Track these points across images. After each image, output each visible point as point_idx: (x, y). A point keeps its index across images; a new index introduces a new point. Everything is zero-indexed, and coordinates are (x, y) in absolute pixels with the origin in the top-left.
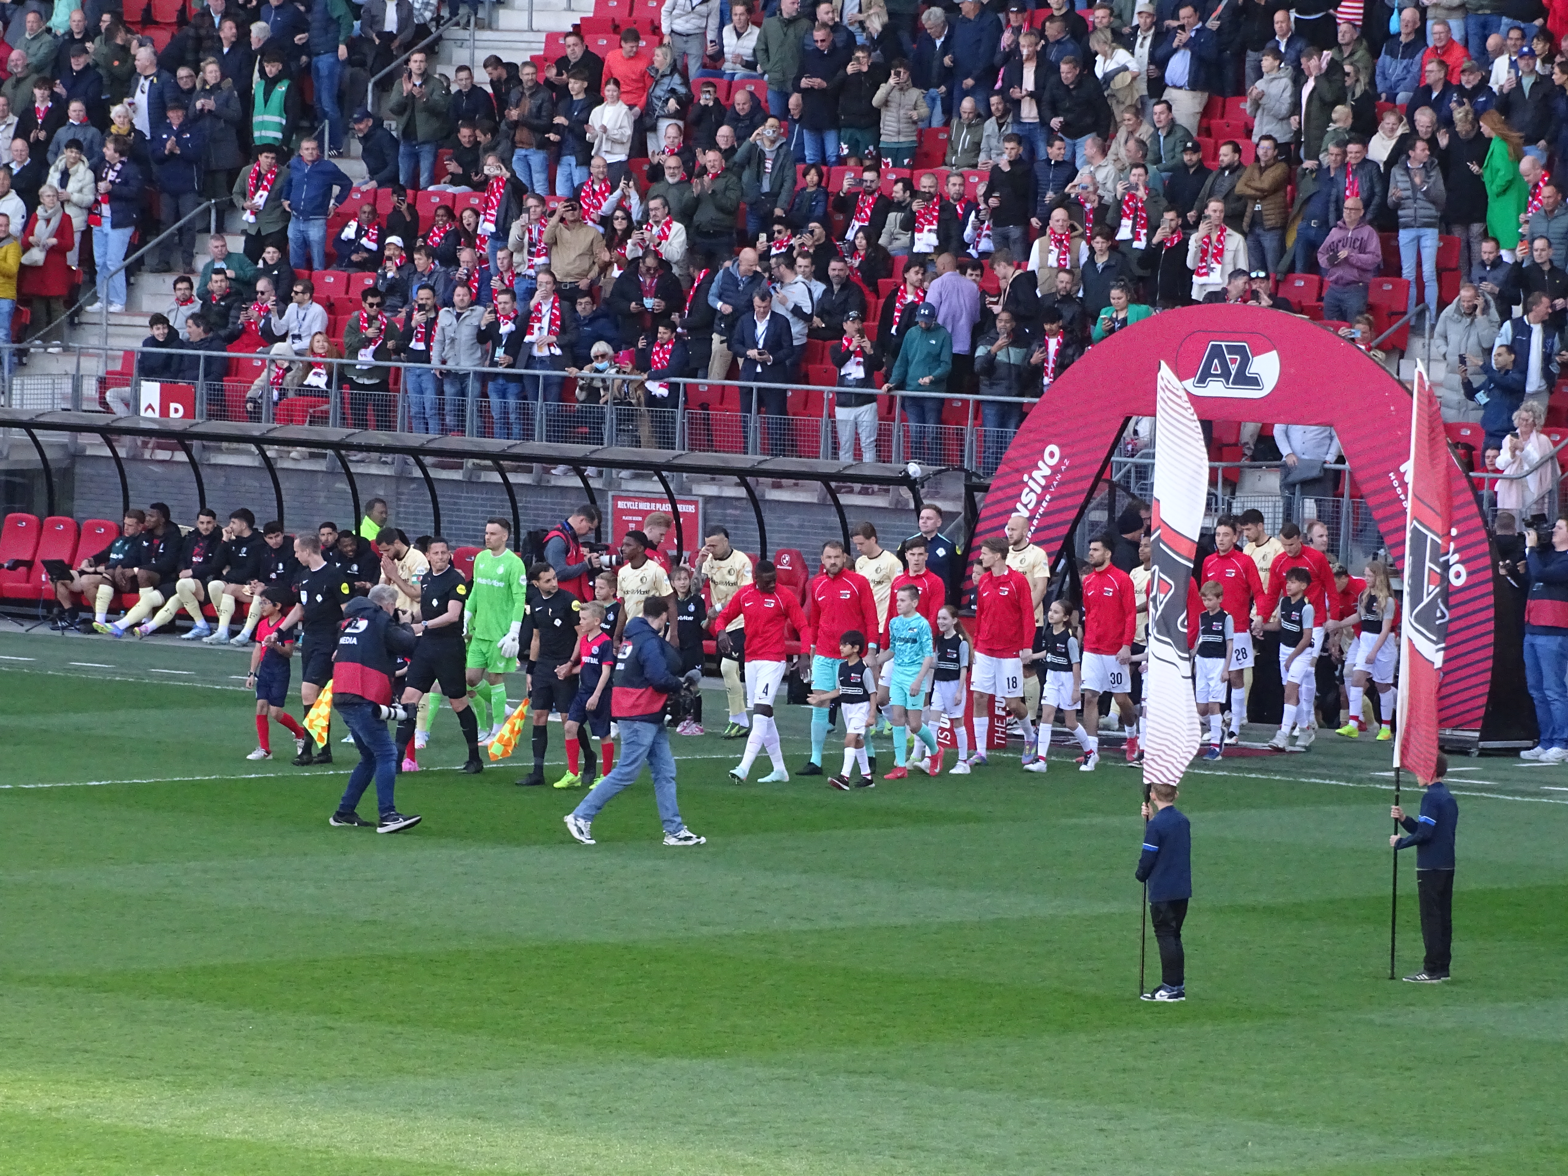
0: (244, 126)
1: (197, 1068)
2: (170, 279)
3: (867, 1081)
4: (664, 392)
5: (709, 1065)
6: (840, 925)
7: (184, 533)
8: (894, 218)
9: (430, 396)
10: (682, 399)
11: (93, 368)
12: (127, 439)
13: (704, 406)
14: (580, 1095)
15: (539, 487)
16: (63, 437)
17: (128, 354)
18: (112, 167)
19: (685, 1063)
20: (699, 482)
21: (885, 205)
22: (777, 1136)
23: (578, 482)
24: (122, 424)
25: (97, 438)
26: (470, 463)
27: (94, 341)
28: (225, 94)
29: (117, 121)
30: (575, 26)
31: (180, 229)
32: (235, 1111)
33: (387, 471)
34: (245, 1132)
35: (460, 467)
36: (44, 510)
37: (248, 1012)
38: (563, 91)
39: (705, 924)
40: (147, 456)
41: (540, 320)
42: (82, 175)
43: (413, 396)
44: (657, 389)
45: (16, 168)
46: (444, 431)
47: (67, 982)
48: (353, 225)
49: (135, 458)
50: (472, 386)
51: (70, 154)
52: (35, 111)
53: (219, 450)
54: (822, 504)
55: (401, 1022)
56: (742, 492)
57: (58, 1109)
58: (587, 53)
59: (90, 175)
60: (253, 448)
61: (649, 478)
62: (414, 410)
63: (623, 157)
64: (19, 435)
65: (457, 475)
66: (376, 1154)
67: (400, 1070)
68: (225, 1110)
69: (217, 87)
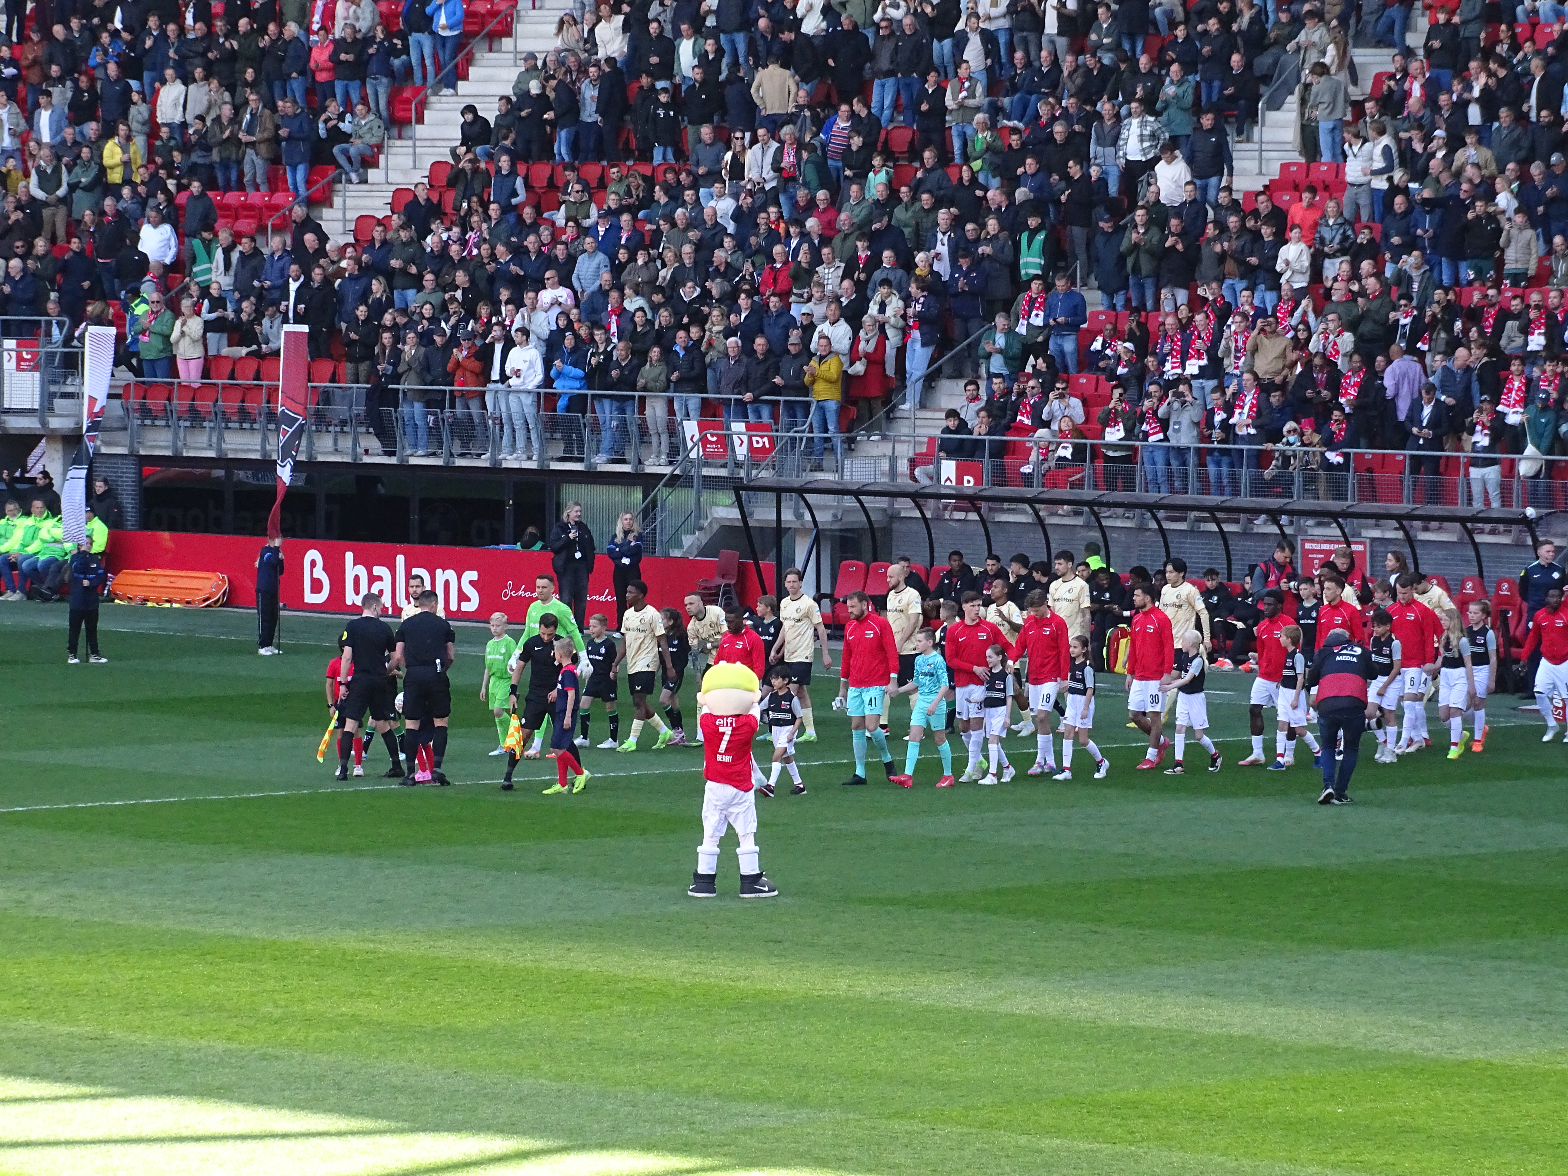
0: (1015, 266)
1: (994, 962)
2: (962, 383)
3: (1506, 964)
4: (1340, 460)
5: (1385, 954)
6: (1483, 851)
7: (976, 572)
8: (1511, 325)
9: (1161, 466)
10: (1352, 465)
11: (905, 451)
12: (932, 502)
13: (1369, 470)
14: (1287, 978)
15: (1246, 534)
16: (882, 503)
17: (932, 440)
18: (917, 301)
19: (1367, 953)
20: (1367, 527)
21: (1505, 315)
22: (1439, 1005)
23: (1275, 529)
24: (927, 491)
25: (908, 503)
26: (1193, 515)
27: (905, 430)
28: (1001, 242)
29: (920, 265)
30: (1265, 187)
31: (969, 345)
32: (1023, 993)
33: (1129, 524)
34: (1031, 1008)
35: (1184, 519)
36: (869, 556)
37: (1032, 921)
38: (1257, 235)
39: (1379, 852)
40: (947, 517)
41: (1242, 407)
42: (895, 304)
43: (1148, 467)
44: (1334, 458)
45: (845, 301)
46: (1172, 491)
47: (893, 902)
48: (1100, 339)
49: (939, 518)
50: (1192, 459)
51: (884, 290)
52: (858, 258)
53: (1003, 511)
54: (1460, 543)
55: (1149, 927)
56: (1400, 535)
57: (888, 994)
58: (1274, 207)
59: (901, 304)
60: (1027, 507)
61: (1328, 525)
62: (1149, 477)
63: (1304, 284)
64: (849, 502)
65: (1183, 526)
66: (1132, 1023)
67: (1149, 962)
68: (1016, 993)
69: (995, 237)
